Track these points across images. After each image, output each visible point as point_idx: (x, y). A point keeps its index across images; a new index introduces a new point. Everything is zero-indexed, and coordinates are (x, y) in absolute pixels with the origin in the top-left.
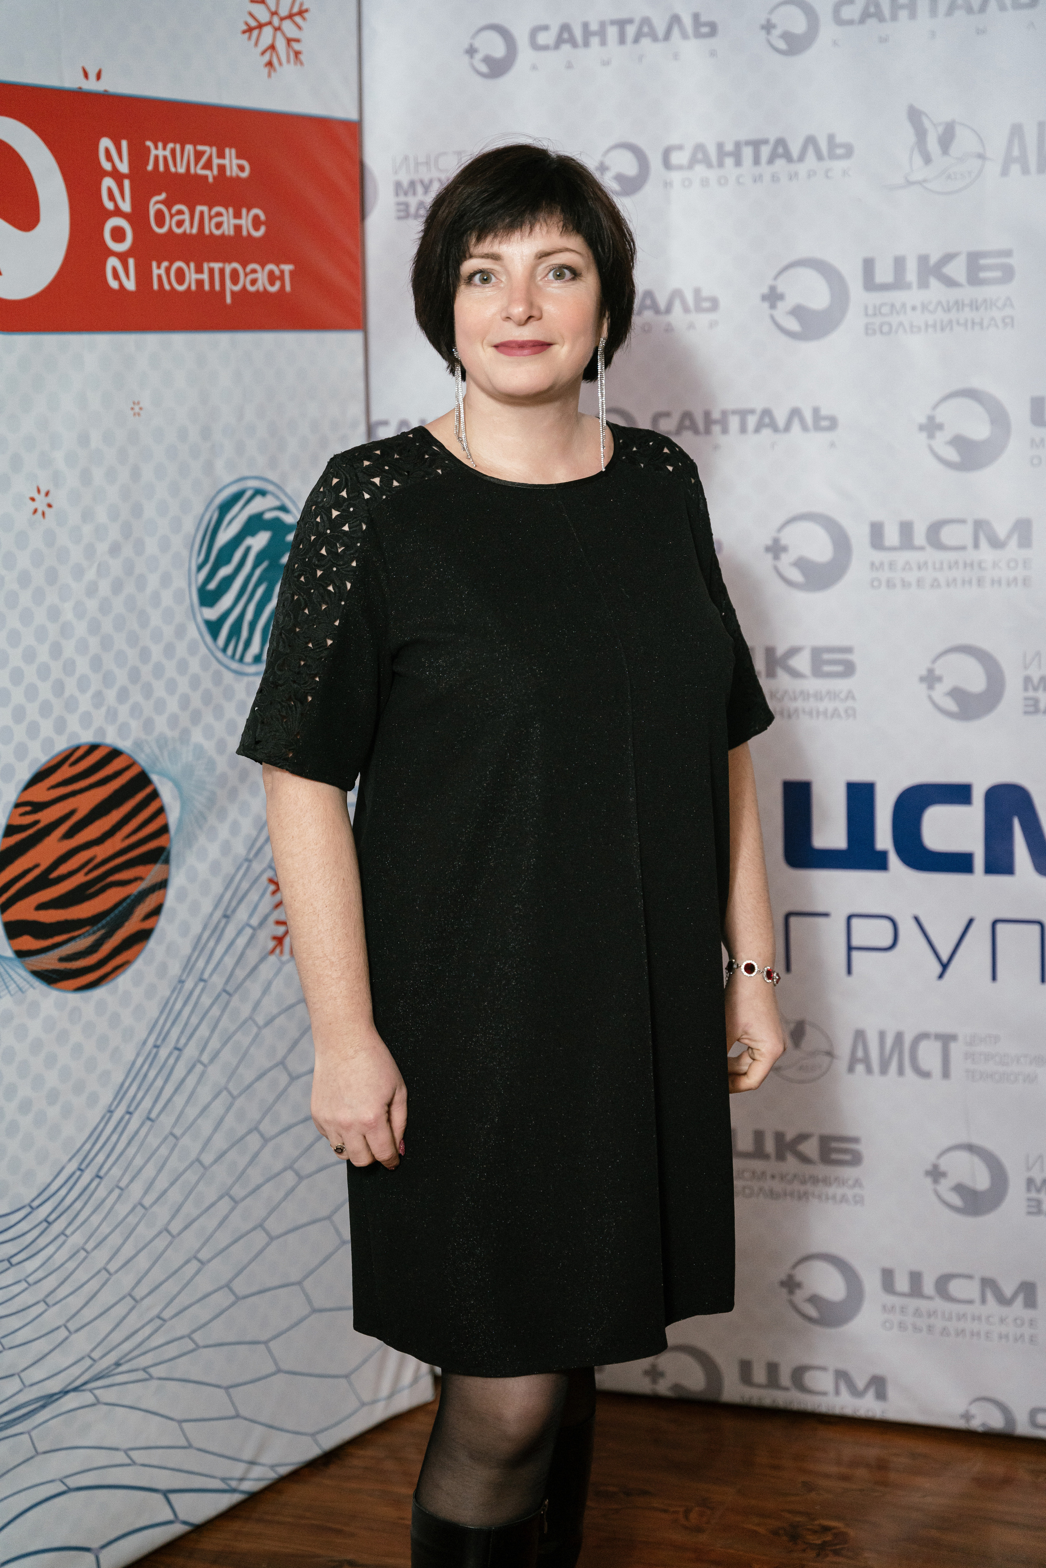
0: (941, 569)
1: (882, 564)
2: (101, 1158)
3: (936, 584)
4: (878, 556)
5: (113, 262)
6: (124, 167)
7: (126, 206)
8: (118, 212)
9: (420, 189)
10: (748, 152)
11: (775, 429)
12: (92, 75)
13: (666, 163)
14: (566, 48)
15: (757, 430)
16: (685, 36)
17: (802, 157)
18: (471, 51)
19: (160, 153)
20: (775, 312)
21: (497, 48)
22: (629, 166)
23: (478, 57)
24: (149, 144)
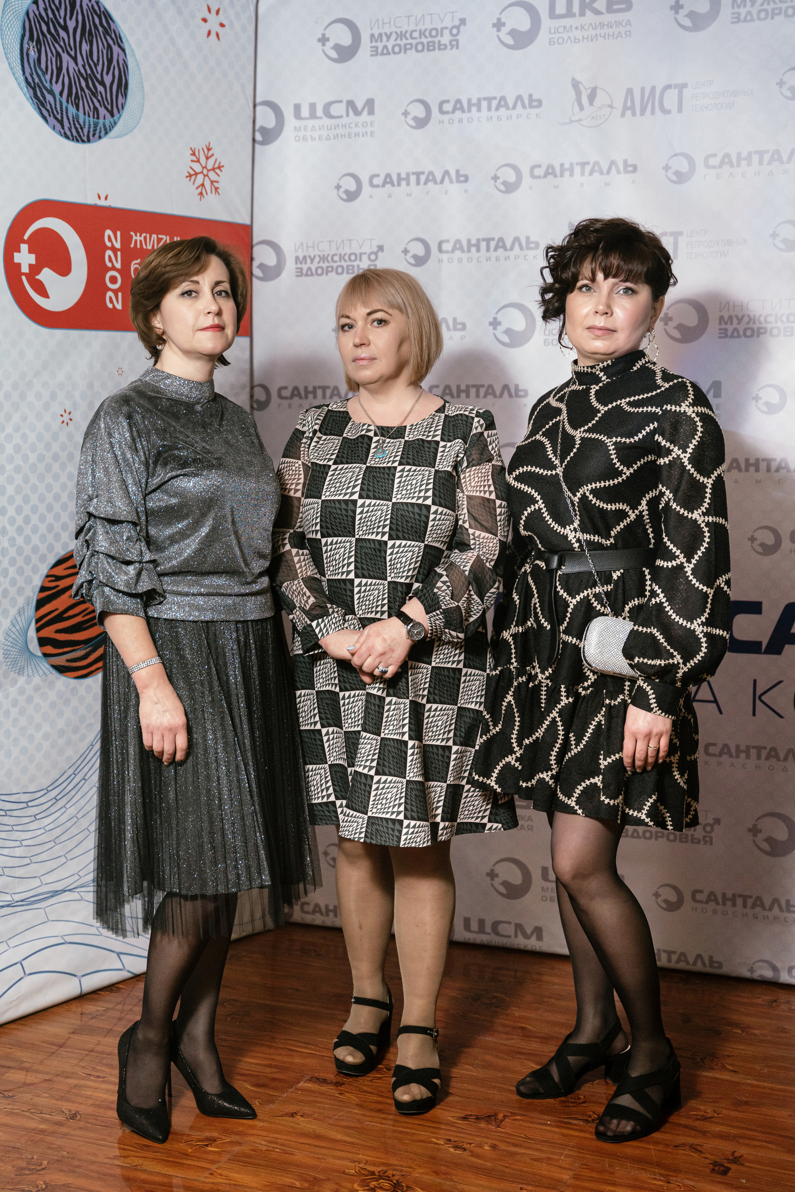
2: (86, 769)
5: (110, 294)
6: (118, 245)
7: (118, 265)
8: (114, 268)
9: (309, 261)
10: (483, 245)
11: (495, 396)
12: (103, 198)
13: (440, 250)
14: (388, 186)
15: (485, 396)
16: (451, 182)
17: (512, 249)
18: (338, 187)
19: (138, 238)
20: (496, 332)
21: (353, 187)
22: (420, 250)
23: (342, 190)
24: (132, 233)
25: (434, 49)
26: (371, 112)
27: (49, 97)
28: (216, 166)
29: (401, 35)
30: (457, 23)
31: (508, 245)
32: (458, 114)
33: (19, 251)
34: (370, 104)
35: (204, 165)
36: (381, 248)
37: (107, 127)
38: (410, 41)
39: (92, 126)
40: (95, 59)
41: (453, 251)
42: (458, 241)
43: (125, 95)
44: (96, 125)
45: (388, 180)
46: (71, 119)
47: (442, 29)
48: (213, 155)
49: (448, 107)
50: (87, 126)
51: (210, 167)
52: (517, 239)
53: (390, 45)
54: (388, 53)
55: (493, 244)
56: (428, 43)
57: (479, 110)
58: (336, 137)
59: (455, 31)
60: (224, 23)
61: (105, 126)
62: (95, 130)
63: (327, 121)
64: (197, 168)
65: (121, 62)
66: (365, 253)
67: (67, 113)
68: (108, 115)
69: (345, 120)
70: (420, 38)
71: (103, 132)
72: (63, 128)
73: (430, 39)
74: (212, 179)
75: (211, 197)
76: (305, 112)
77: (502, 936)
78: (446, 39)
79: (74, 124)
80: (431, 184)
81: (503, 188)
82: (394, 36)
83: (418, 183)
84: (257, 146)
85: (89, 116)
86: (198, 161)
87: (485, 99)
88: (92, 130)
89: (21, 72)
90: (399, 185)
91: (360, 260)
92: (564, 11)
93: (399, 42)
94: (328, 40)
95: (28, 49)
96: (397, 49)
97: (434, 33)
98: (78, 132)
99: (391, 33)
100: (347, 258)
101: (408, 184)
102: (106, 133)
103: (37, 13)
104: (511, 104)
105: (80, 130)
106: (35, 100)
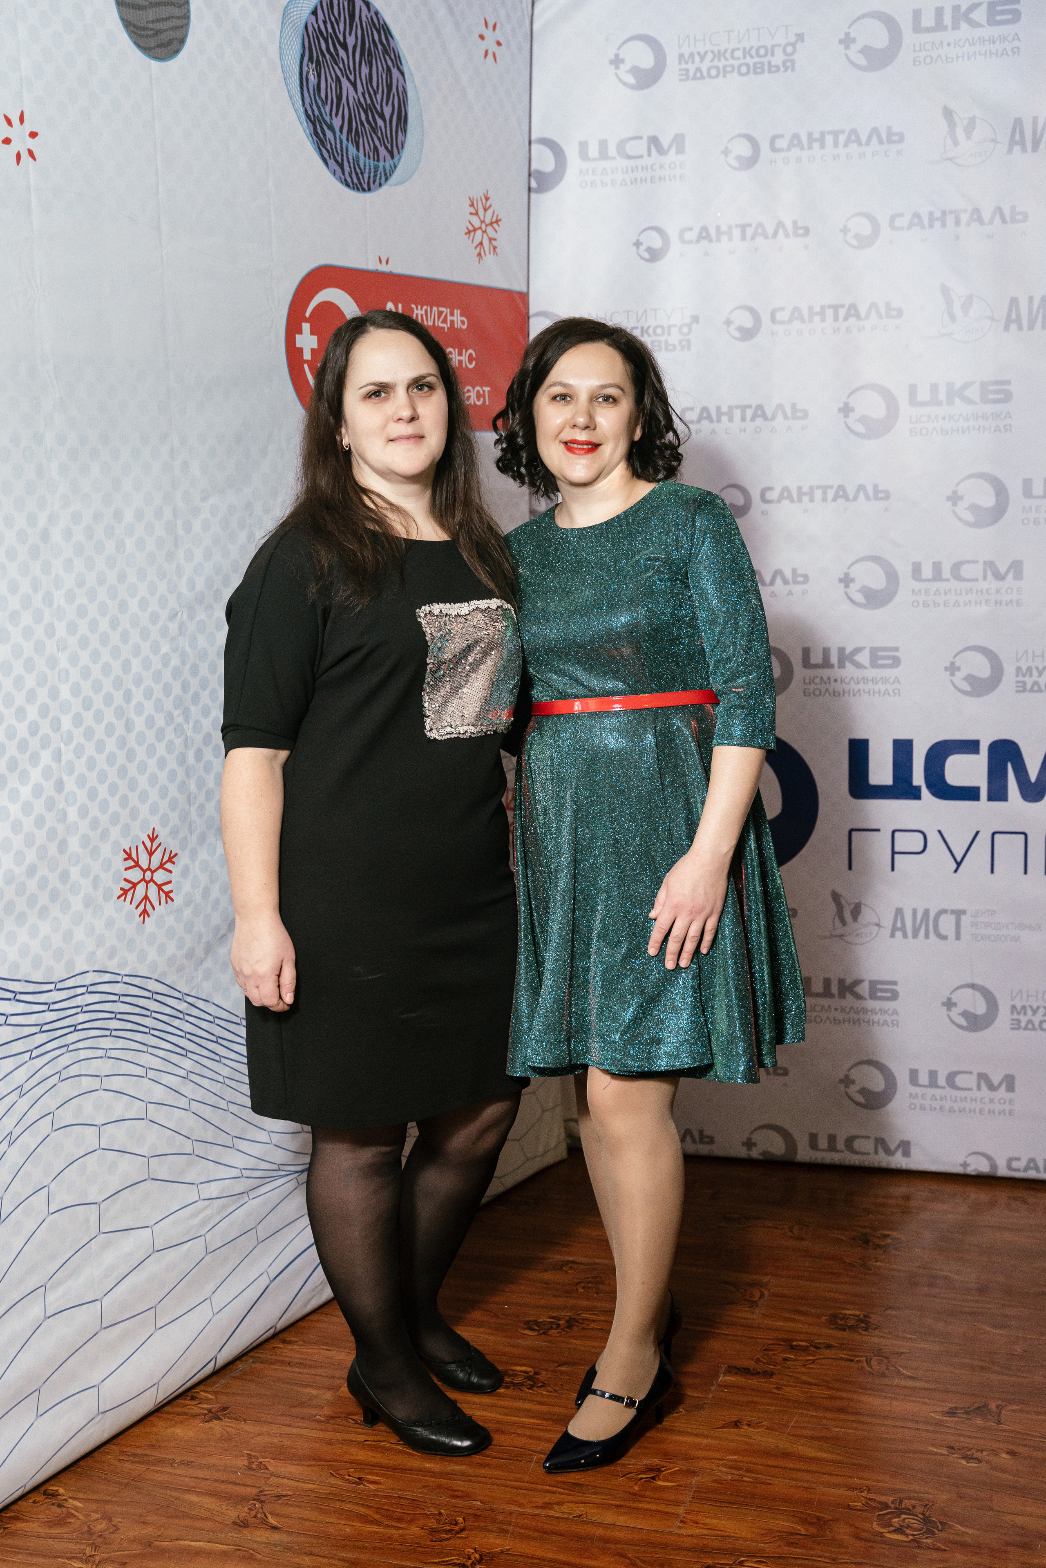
0: (961, 594)
1: (920, 590)
3: (957, 604)
4: (916, 585)
10: (830, 313)
11: (847, 499)
12: (384, 261)
13: (773, 319)
14: (704, 242)
15: (834, 500)
16: (787, 235)
17: (867, 316)
18: (638, 244)
19: (419, 312)
20: (848, 420)
21: (656, 242)
22: (747, 321)
23: (642, 248)
24: (413, 306)
25: (763, 72)
26: (681, 150)
27: (329, 134)
28: (494, 219)
29: (719, 55)
30: (793, 39)
31: (863, 312)
32: (795, 152)
33: (301, 332)
34: (679, 141)
35: (482, 219)
36: (696, 319)
37: (387, 171)
38: (731, 62)
39: (372, 170)
40: (375, 85)
41: (790, 321)
42: (796, 309)
43: (405, 131)
44: (376, 168)
45: (704, 234)
46: (351, 161)
47: (773, 47)
48: (490, 206)
49: (781, 143)
50: (367, 171)
51: (488, 221)
52: (873, 305)
53: (704, 67)
54: (702, 77)
55: (842, 312)
56: (755, 64)
57: (823, 146)
58: (634, 181)
59: (789, 49)
60: (501, 41)
61: (385, 170)
62: (375, 176)
63: (622, 163)
64: (476, 223)
65: (401, 89)
66: (675, 326)
67: (347, 154)
68: (388, 156)
69: (646, 161)
70: (744, 57)
71: (383, 178)
72: (344, 174)
73: (757, 59)
74: (491, 236)
75: (489, 258)
76: (593, 151)
77: (857, 1153)
78: (778, 59)
79: (355, 168)
80: (760, 239)
81: (854, 242)
82: (710, 56)
83: (743, 237)
84: (533, 195)
85: (369, 158)
86: (477, 214)
87: (830, 133)
88: (372, 175)
89: (301, 102)
90: (718, 240)
91: (669, 334)
92: (932, 23)
93: (716, 63)
94: (623, 61)
95: (308, 72)
96: (713, 72)
97: (762, 52)
98: (358, 179)
99: (706, 53)
100: (651, 331)
101: (730, 239)
102: (387, 179)
103: (316, 26)
104: (864, 139)
105: (360, 176)
106: (315, 138)
